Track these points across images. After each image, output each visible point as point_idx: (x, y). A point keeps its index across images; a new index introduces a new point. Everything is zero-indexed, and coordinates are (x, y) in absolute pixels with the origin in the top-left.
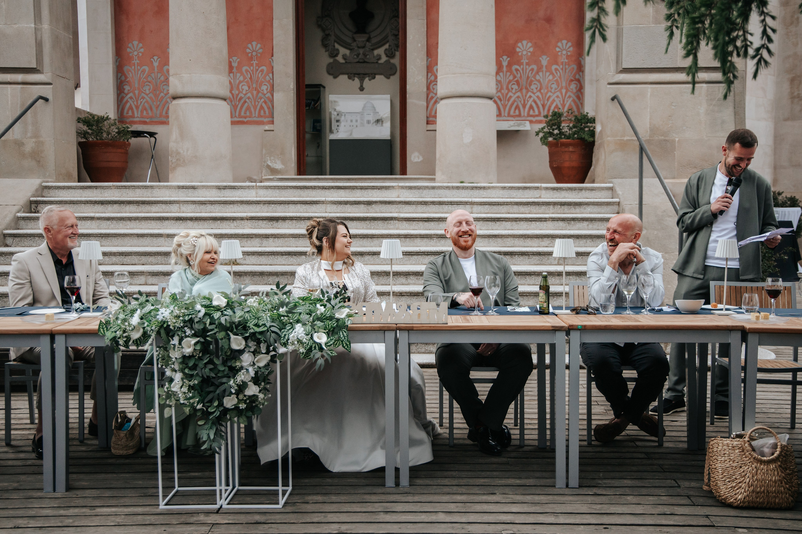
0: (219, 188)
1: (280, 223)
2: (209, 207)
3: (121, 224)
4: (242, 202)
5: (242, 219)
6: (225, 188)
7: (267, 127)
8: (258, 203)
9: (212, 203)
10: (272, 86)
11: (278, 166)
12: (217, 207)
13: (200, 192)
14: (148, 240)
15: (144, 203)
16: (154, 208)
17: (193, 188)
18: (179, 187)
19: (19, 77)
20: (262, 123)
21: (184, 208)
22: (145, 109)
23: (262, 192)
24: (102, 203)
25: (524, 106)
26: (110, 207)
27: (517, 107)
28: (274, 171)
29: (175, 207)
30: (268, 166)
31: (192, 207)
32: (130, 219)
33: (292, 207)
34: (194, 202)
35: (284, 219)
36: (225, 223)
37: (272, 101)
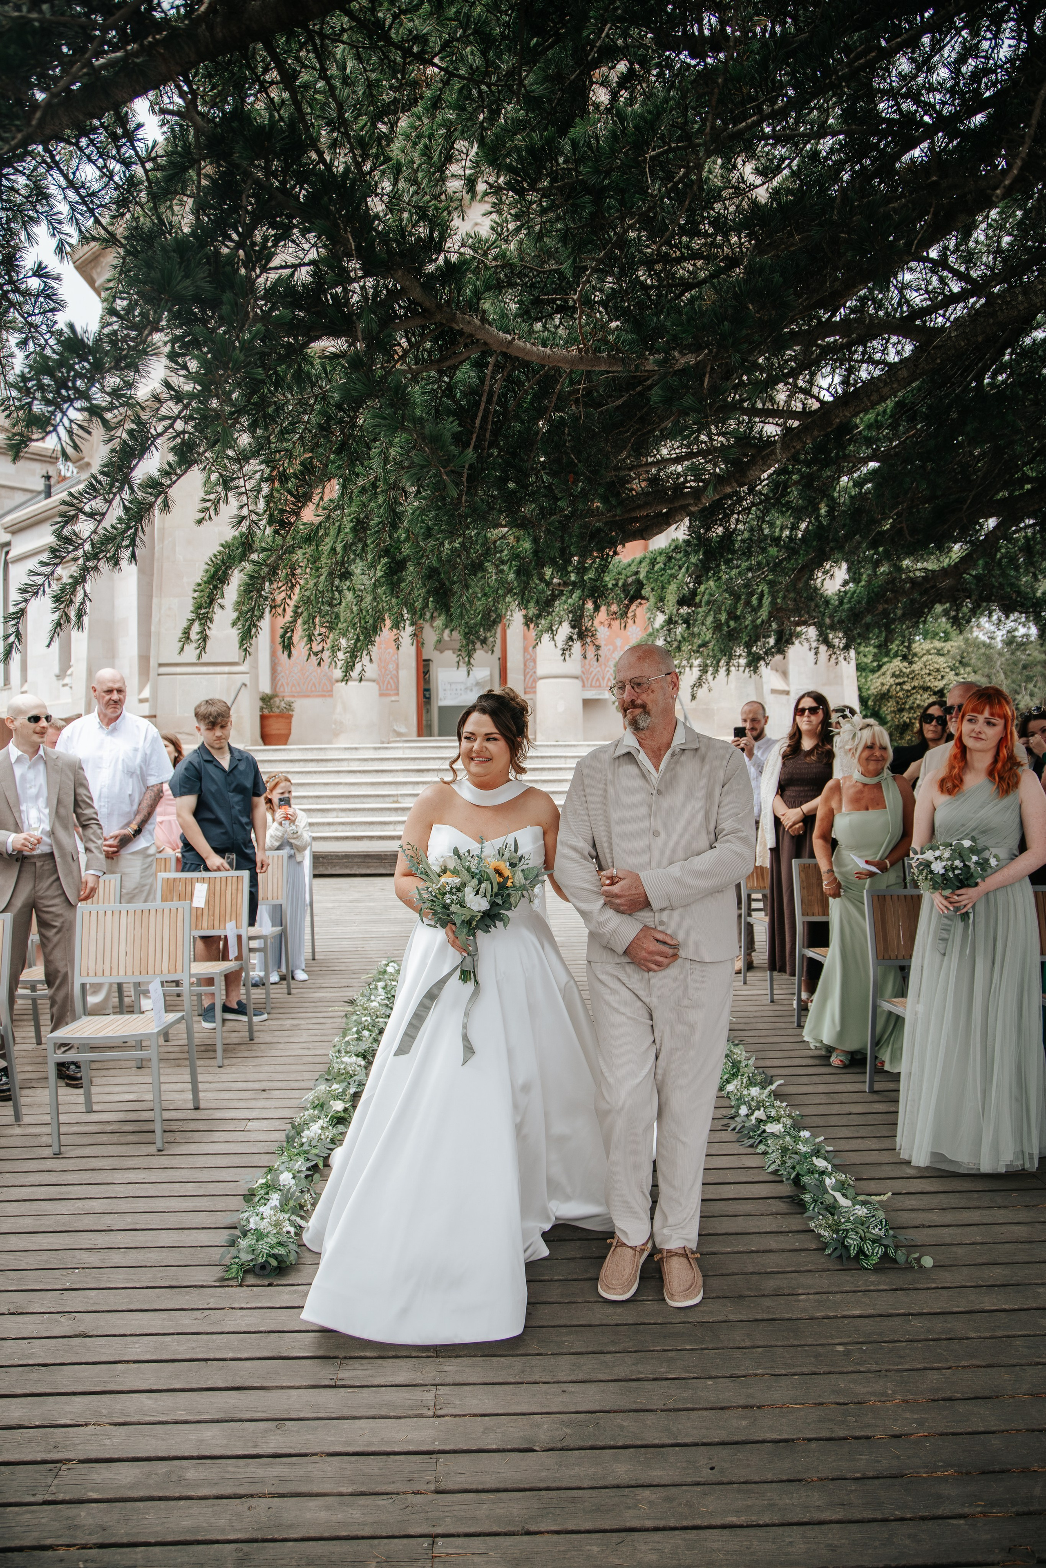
0: (375, 749)
1: (425, 773)
2: (370, 763)
3: (309, 776)
4: (395, 759)
5: (397, 771)
6: (380, 748)
7: (393, 698)
8: (407, 759)
9: (373, 760)
10: (398, 665)
11: (403, 730)
12: (376, 763)
13: (361, 751)
14: (332, 787)
15: (322, 760)
16: (330, 764)
17: (356, 749)
18: (346, 749)
19: (226, 669)
20: (389, 695)
21: (352, 763)
22: (293, 685)
23: (407, 751)
24: (292, 761)
25: (603, 678)
26: (297, 764)
27: (598, 680)
28: (399, 734)
29: (345, 763)
30: (395, 731)
31: (358, 763)
32: (315, 772)
33: (432, 762)
34: (359, 760)
35: (428, 770)
36: (385, 774)
37: (397, 677)
